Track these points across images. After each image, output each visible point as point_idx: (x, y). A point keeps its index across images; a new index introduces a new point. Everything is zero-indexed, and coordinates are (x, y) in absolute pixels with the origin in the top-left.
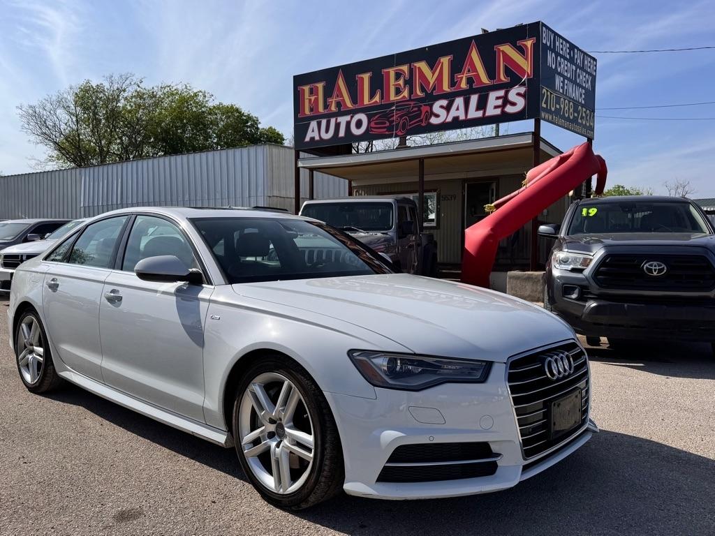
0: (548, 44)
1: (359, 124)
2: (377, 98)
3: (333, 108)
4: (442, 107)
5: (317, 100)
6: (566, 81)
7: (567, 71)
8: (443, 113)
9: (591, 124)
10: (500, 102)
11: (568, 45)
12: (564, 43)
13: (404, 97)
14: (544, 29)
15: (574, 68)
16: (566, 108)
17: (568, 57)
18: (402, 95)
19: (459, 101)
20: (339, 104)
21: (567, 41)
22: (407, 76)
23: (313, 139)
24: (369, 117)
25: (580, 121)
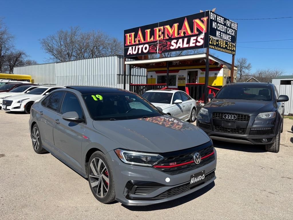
0: (213, 19)
1: (146, 48)
2: (152, 39)
3: (137, 42)
4: (174, 42)
5: (132, 39)
6: (222, 33)
7: (222, 29)
8: (175, 45)
9: (234, 49)
10: (195, 41)
11: (223, 19)
15: (226, 27)
16: (222, 43)
17: (223, 23)
18: (161, 38)
19: (180, 41)
22: (163, 31)
23: (130, 54)
24: (149, 46)
25: (228, 48)
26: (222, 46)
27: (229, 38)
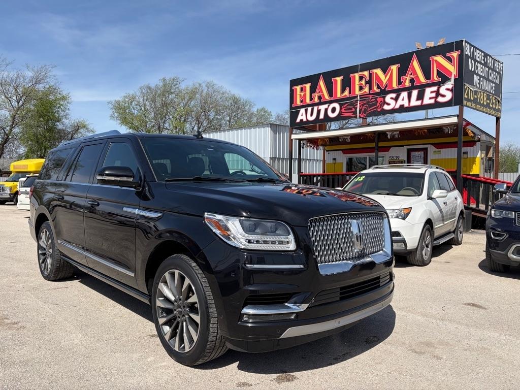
0: (469, 55)
1: (334, 110)
2: (346, 93)
3: (316, 100)
4: (392, 98)
5: (305, 95)
6: (481, 79)
7: (482, 72)
8: (393, 102)
9: (500, 107)
10: (434, 95)
11: (483, 54)
12: (480, 53)
13: (365, 92)
14: (466, 44)
15: (487, 69)
16: (482, 97)
17: (483, 62)
18: (364, 91)
19: (404, 95)
20: (320, 98)
21: (482, 52)
22: (367, 79)
23: (302, 120)
24: (341, 106)
25: (491, 106)
26: (482, 102)
27: (492, 87)
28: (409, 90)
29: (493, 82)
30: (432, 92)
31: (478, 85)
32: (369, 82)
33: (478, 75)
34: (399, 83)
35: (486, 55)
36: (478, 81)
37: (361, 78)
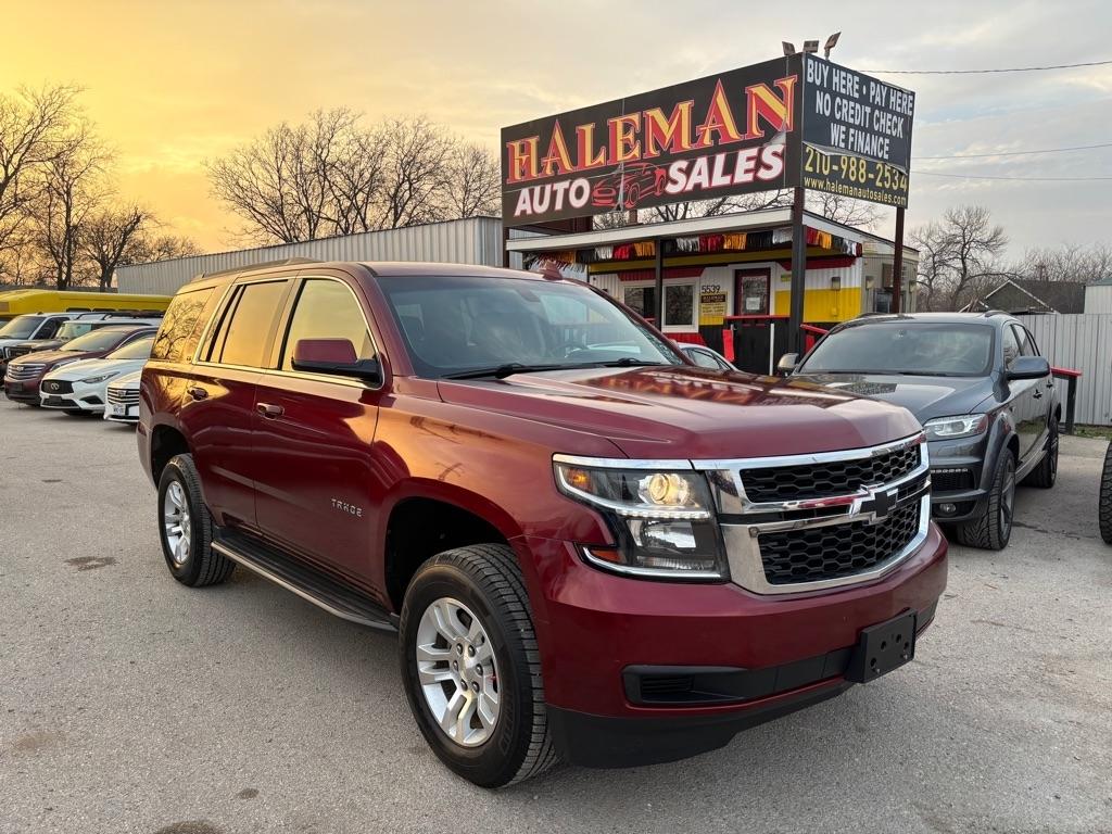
0: (818, 82)
1: (579, 193)
2: (601, 158)
3: (549, 172)
4: (680, 170)
5: (529, 161)
6: (852, 131)
7: (853, 116)
8: (681, 178)
10: (752, 164)
12: (849, 76)
13: (635, 156)
14: (811, 61)
15: (868, 110)
16: (853, 168)
17: (856, 95)
18: (631, 155)
19: (702, 162)
20: (555, 167)
21: (854, 73)
22: (638, 129)
24: (592, 183)
25: (880, 184)
26: (853, 179)
27: (882, 147)
28: (710, 154)
29: (885, 136)
30: (749, 159)
31: (842, 145)
32: (641, 137)
33: (840, 122)
34: (694, 138)
35: (865, 80)
36: (843, 136)
37: (627, 128)
